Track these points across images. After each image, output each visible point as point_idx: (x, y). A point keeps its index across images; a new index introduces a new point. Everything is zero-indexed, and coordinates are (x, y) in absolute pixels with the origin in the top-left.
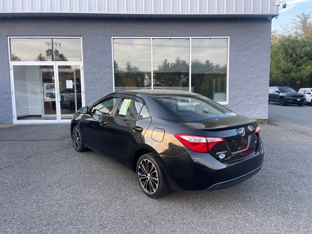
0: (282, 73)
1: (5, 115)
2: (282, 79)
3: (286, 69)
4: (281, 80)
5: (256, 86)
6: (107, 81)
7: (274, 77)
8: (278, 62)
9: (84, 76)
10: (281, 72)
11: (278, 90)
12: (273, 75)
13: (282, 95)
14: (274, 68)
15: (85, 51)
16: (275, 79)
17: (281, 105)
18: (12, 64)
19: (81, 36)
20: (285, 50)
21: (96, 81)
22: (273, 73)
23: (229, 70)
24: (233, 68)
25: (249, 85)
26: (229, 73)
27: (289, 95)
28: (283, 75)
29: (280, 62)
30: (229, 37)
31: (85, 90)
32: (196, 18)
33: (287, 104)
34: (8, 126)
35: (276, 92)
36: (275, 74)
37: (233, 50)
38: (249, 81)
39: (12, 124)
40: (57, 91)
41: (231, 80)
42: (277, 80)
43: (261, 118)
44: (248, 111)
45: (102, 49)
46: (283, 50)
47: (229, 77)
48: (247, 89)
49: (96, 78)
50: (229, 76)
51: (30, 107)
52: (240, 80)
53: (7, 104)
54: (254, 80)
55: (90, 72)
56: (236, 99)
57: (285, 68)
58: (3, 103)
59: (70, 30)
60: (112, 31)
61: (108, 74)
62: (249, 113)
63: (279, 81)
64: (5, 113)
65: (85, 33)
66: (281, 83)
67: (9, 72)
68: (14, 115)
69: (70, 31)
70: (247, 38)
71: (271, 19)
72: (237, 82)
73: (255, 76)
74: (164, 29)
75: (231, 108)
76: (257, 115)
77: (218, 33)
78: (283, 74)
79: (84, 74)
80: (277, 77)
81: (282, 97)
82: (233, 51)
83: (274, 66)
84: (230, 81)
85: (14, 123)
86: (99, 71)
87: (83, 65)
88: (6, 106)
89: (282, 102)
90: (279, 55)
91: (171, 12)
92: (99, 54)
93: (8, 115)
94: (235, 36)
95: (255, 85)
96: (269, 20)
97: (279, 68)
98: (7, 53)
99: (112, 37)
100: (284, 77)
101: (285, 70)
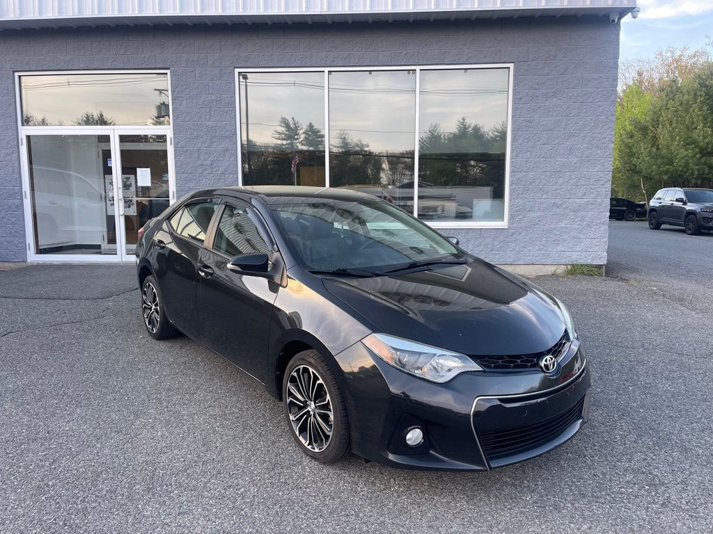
0: (698, 156)
1: (9, 242)
2: (699, 170)
3: (710, 146)
4: (696, 173)
5: (579, 184)
6: (226, 170)
7: (680, 164)
8: (690, 128)
9: (175, 158)
10: (696, 154)
11: (683, 196)
12: (676, 159)
13: (690, 208)
14: (679, 141)
15: (176, 101)
16: (680, 169)
17: (689, 232)
18: (24, 131)
19: (168, 69)
20: (708, 99)
21: (200, 170)
22: (678, 154)
23: (512, 145)
24: (520, 141)
25: (561, 181)
26: (512, 152)
27: (707, 207)
28: (703, 160)
29: (696, 128)
30: (511, 66)
31: (177, 191)
32: (432, 20)
33: (702, 231)
34: (17, 267)
35: (677, 200)
36: (683, 158)
37: (521, 95)
38: (560, 171)
39: (25, 261)
40: (117, 192)
41: (516, 169)
42: (686, 173)
43: (589, 262)
44: (558, 244)
45: (214, 97)
46: (702, 99)
47: (512, 163)
48: (556, 190)
49: (200, 162)
50: (511, 159)
51: (77, 228)
52: (538, 170)
53: (14, 220)
54: (573, 168)
55: (187, 151)
56: (528, 215)
57: (707, 143)
58: (7, 217)
59: (143, 56)
60: (236, 55)
61: (228, 155)
62: (560, 248)
63: (692, 174)
64: (10, 239)
65: (176, 62)
66: (696, 178)
67: (19, 149)
68: (29, 244)
69: (145, 57)
70: (557, 66)
71: (620, 19)
72: (531, 175)
73: (575, 160)
74: (356, 49)
75: (515, 235)
76: (580, 253)
77: (485, 56)
78: (701, 158)
79: (175, 153)
80: (687, 164)
81: (691, 213)
82: (521, 99)
83: (680, 138)
84: (512, 172)
85: (28, 261)
86: (208, 147)
87: (172, 133)
88: (13, 223)
89: (691, 226)
90: (693, 111)
91: (368, 9)
92: (208, 109)
93: (15, 242)
94: (526, 64)
95: (575, 181)
96: (614, 21)
97: (694, 143)
98: (13, 108)
99: (236, 70)
100: (704, 164)
101: (706, 148)
